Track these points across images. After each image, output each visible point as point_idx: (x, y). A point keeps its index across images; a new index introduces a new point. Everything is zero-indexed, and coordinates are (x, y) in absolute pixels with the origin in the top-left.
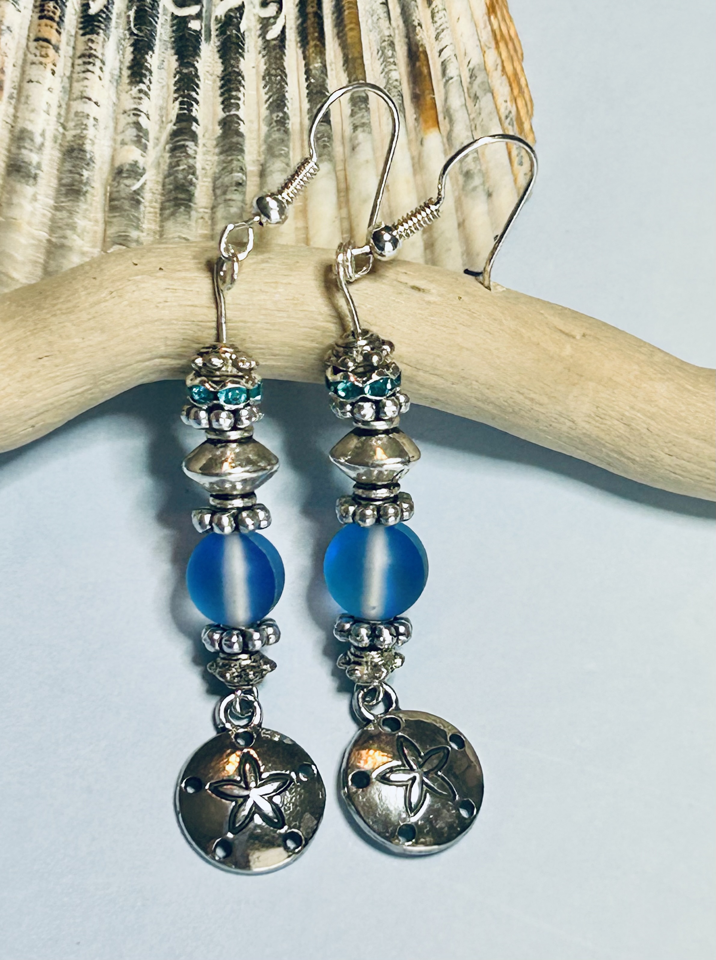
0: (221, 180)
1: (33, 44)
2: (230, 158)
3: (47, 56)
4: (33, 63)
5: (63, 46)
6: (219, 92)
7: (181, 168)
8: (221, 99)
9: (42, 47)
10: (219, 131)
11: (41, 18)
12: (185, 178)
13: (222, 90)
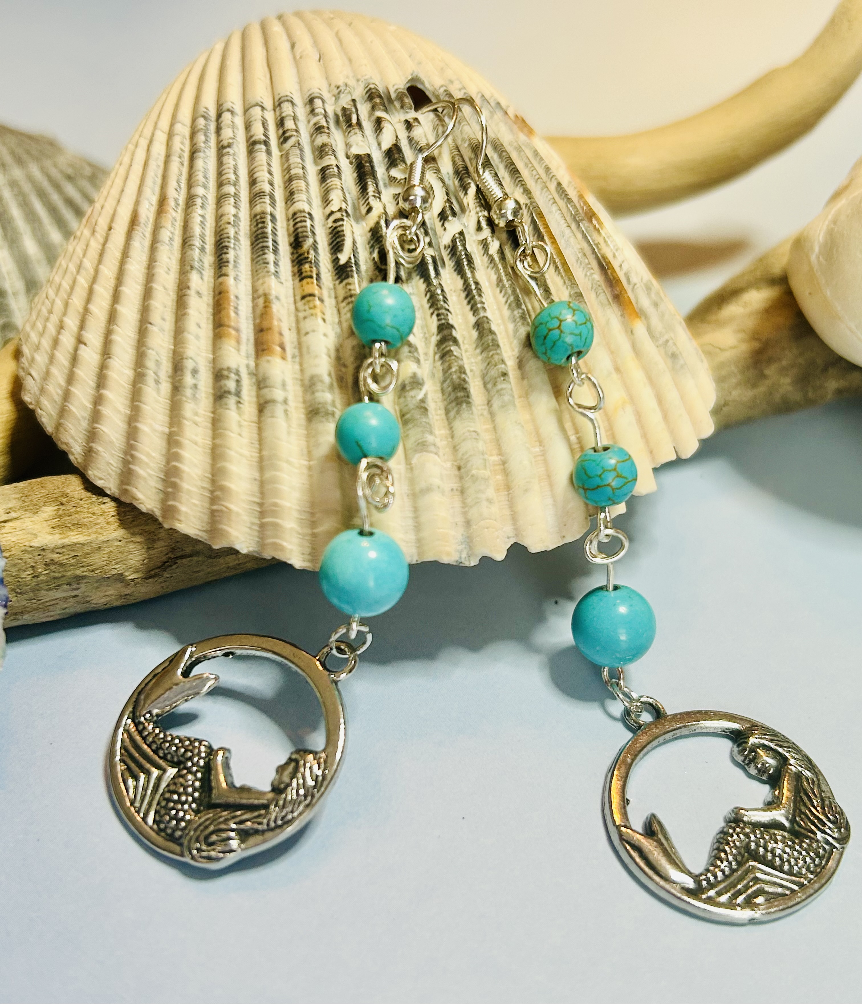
0: (489, 375)
1: (300, 304)
2: (491, 354)
3: (315, 307)
4: (305, 318)
5: (325, 297)
6: (465, 302)
7: (454, 369)
8: (469, 307)
9: (309, 301)
10: (475, 334)
11: (301, 280)
12: (459, 378)
13: (468, 299)
